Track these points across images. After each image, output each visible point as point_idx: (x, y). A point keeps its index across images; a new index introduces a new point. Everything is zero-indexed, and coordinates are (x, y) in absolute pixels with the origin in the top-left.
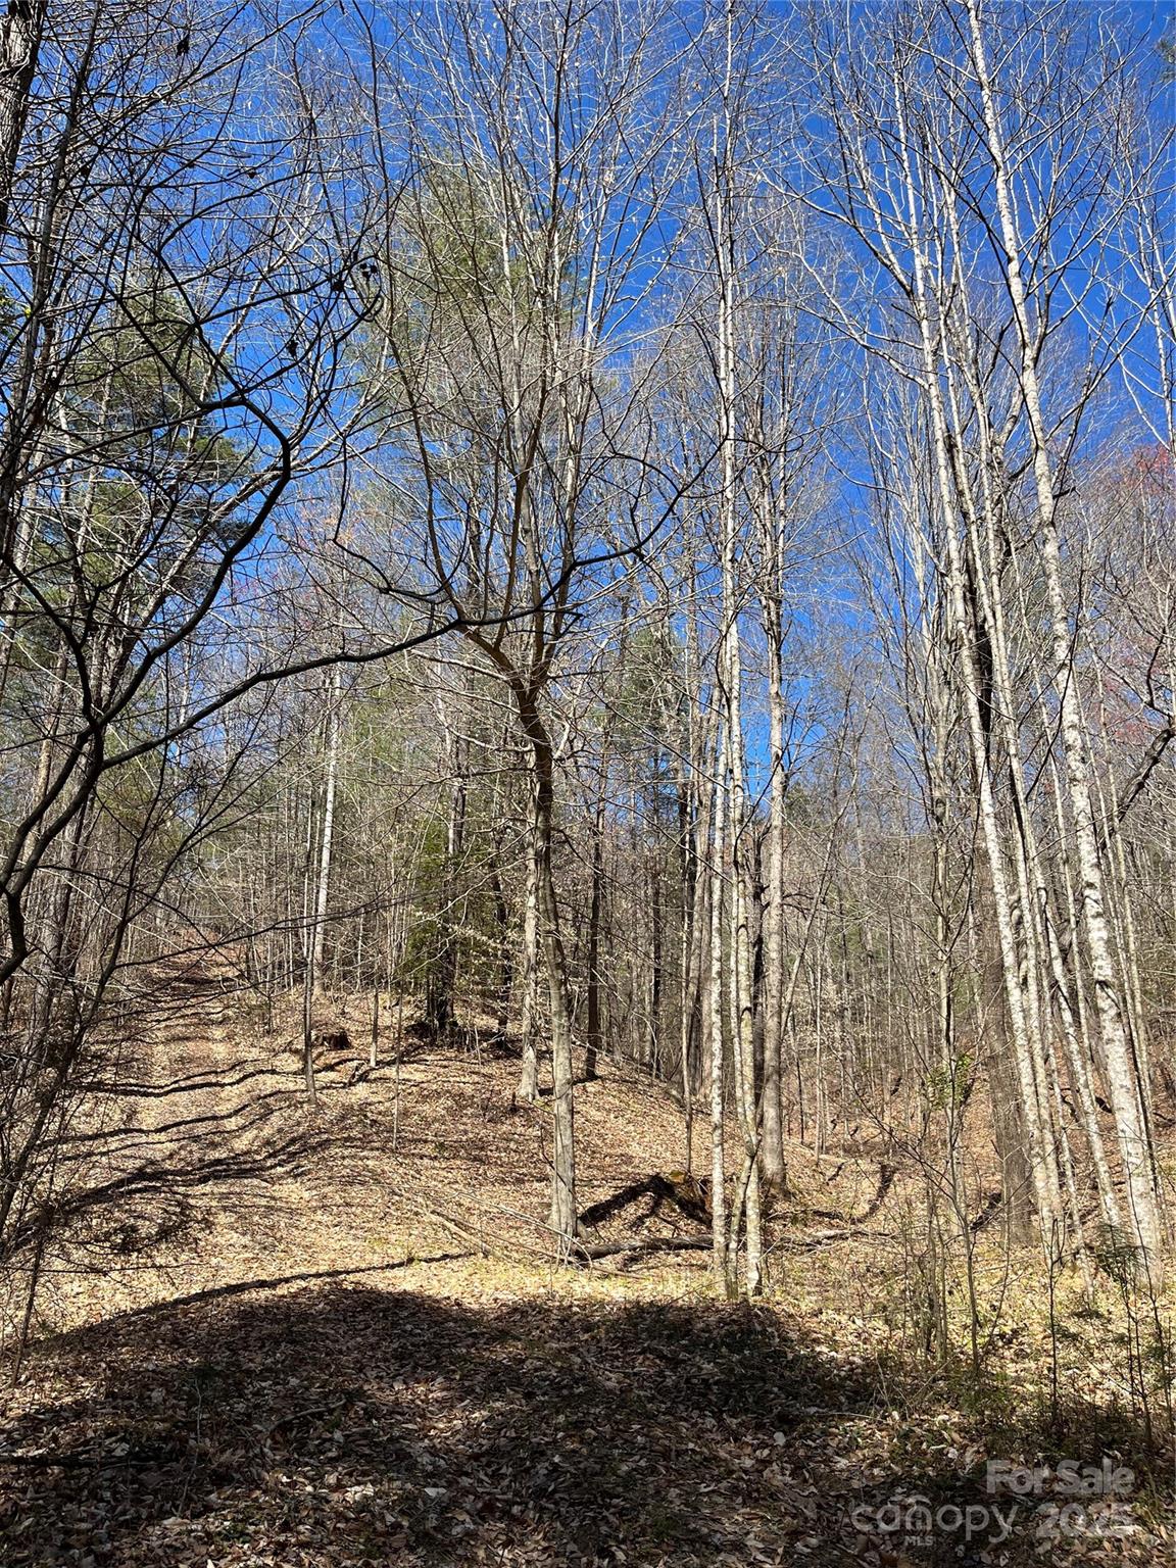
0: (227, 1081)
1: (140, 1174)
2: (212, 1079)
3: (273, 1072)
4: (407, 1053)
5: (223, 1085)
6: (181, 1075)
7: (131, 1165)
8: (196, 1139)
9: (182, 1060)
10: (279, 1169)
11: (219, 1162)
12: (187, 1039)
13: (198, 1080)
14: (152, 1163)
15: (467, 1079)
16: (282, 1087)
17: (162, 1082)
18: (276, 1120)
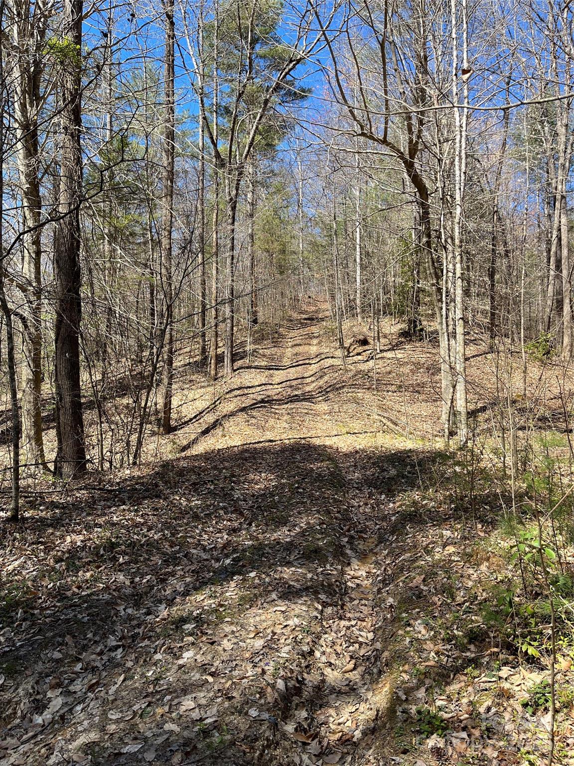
0: (314, 362)
1: (263, 401)
2: (307, 362)
3: (332, 357)
4: (397, 345)
5: (311, 364)
6: (295, 361)
7: (259, 398)
8: (291, 387)
9: (296, 354)
10: (321, 398)
11: (296, 395)
12: (300, 345)
13: (301, 362)
14: (269, 396)
15: (424, 356)
16: (334, 364)
17: (286, 364)
18: (326, 378)
